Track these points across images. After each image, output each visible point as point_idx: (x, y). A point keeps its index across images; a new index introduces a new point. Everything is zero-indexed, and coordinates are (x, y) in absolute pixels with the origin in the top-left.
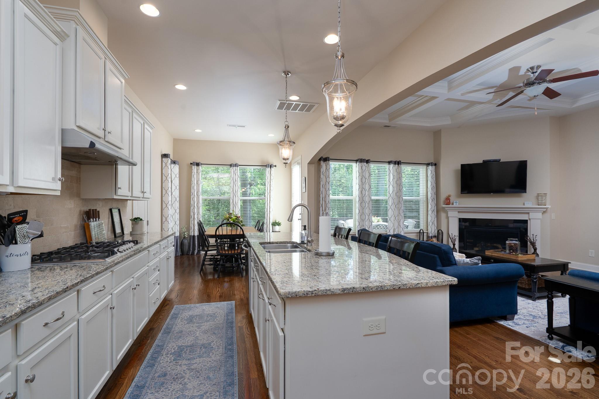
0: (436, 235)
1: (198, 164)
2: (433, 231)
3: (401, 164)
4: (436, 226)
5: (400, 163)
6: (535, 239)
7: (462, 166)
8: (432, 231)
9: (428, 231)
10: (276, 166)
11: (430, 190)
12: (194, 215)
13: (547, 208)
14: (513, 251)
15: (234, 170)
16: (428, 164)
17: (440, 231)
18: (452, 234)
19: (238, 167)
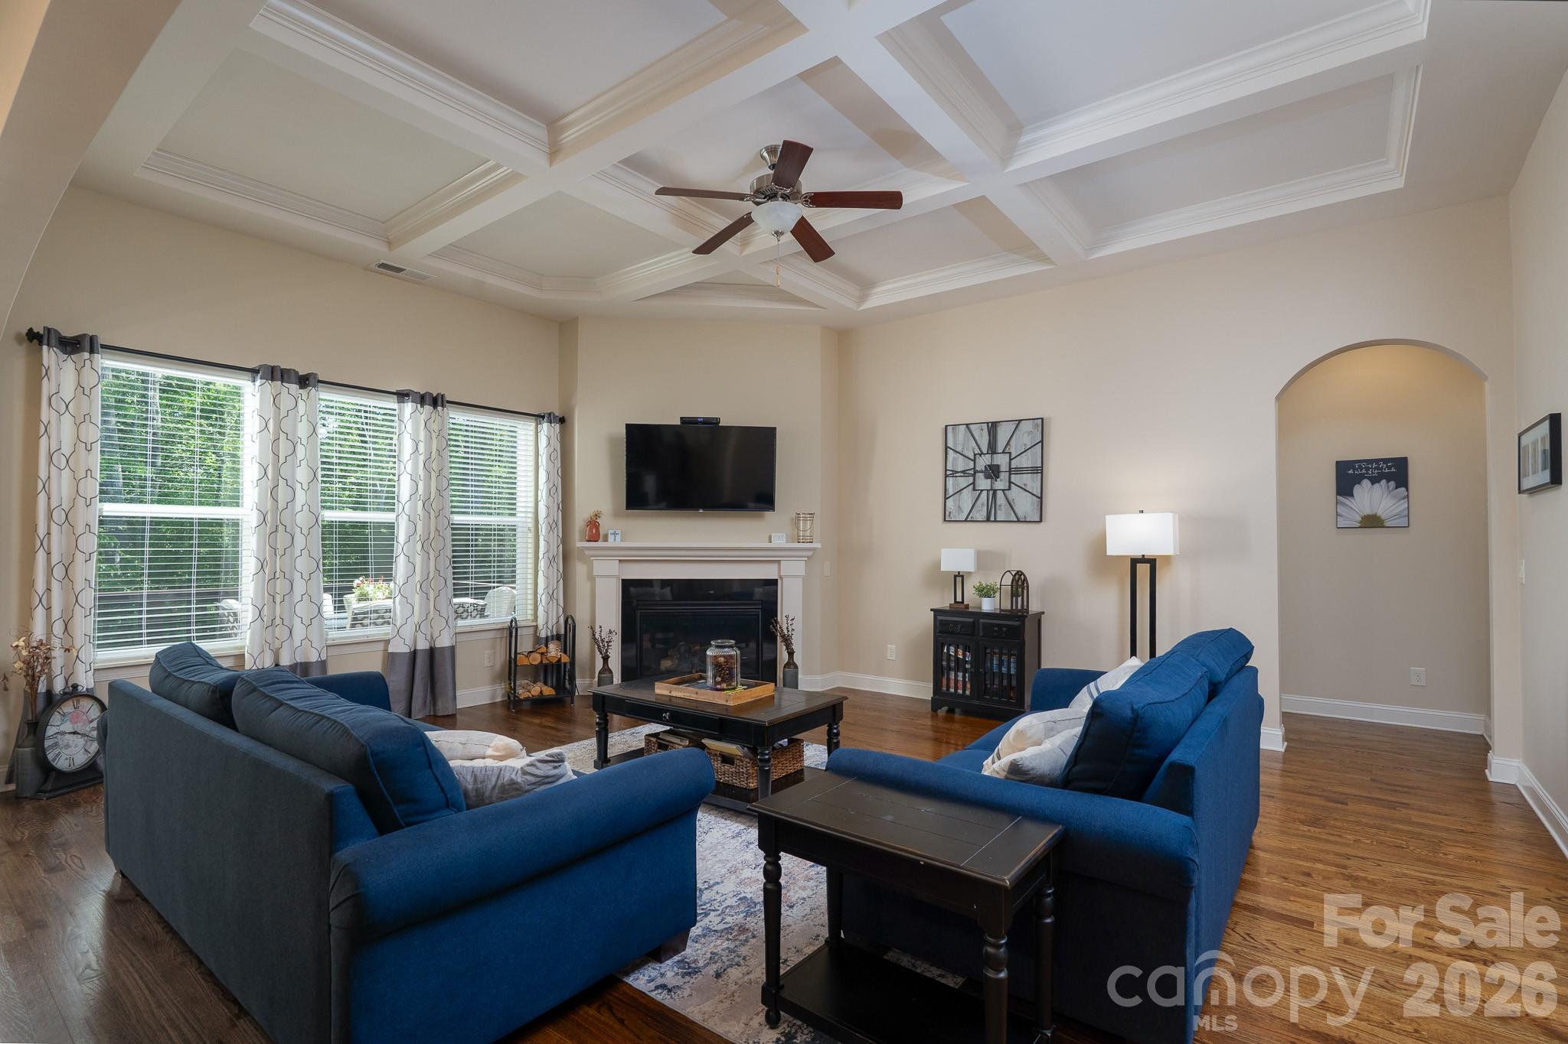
0: (562, 632)
2: (553, 621)
3: (443, 406)
4: (562, 605)
5: (440, 402)
6: (790, 629)
7: (630, 428)
8: (547, 620)
9: (537, 621)
11: (544, 498)
13: (814, 550)
14: (723, 681)
16: (539, 417)
17: (570, 621)
18: (601, 627)
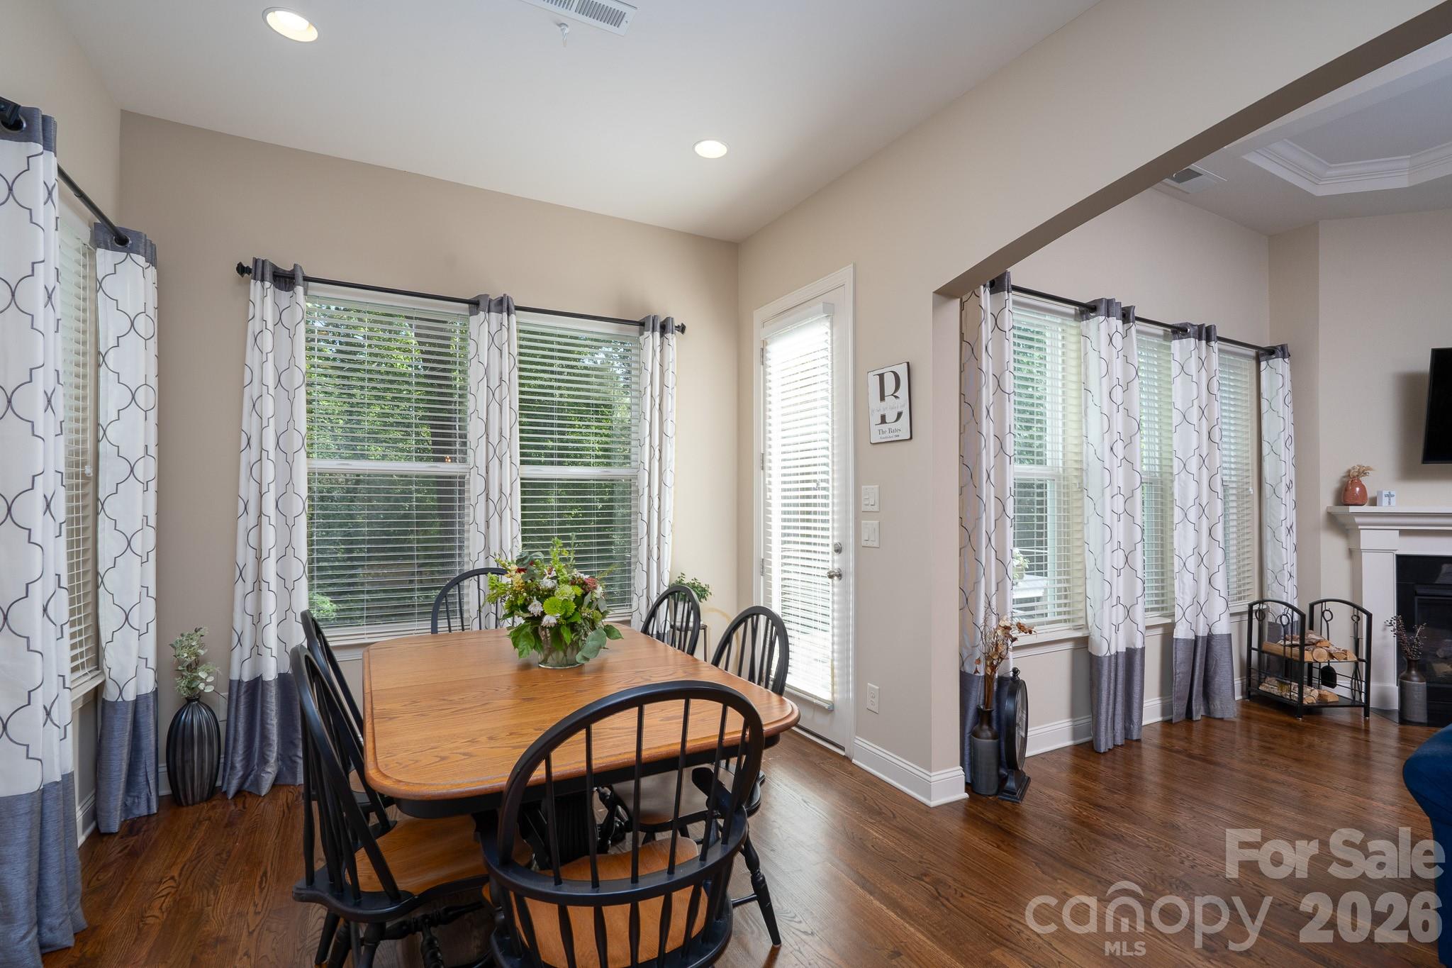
1: (285, 280)
7: (1437, 354)
10: (682, 329)
12: (259, 560)
15: (494, 328)
19: (513, 317)
